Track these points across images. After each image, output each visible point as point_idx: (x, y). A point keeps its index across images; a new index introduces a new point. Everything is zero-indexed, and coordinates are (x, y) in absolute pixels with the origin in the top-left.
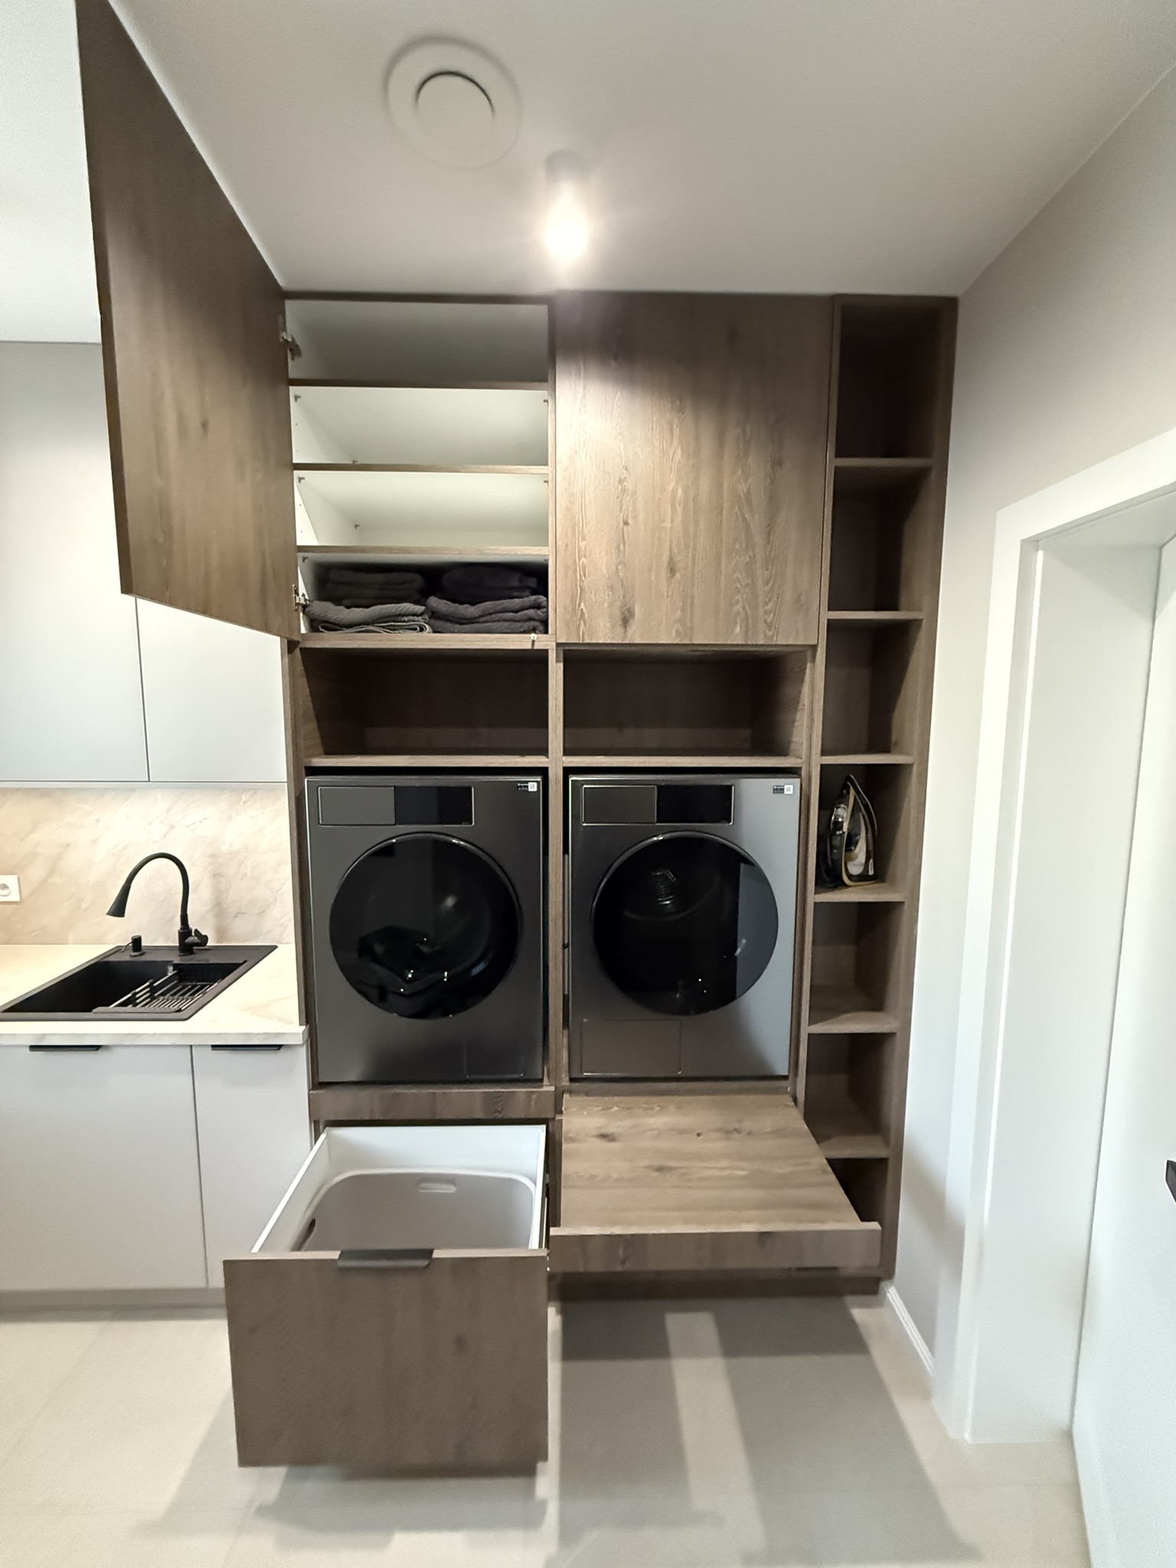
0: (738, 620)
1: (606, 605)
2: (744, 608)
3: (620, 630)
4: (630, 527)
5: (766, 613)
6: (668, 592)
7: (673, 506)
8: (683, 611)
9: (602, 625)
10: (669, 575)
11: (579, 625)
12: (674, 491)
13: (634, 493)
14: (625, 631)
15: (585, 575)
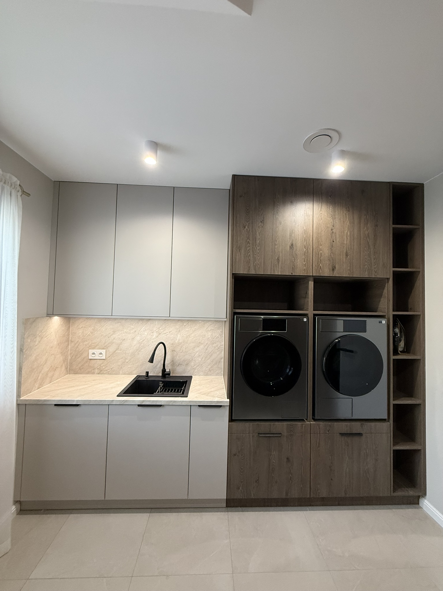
0: (366, 270)
1: (328, 265)
2: (368, 267)
3: (332, 272)
4: (334, 242)
5: (375, 268)
6: (346, 261)
7: (347, 236)
8: (350, 267)
9: (326, 271)
10: (346, 257)
11: (320, 271)
12: (347, 233)
13: (336, 233)
14: (333, 273)
15: (321, 256)
